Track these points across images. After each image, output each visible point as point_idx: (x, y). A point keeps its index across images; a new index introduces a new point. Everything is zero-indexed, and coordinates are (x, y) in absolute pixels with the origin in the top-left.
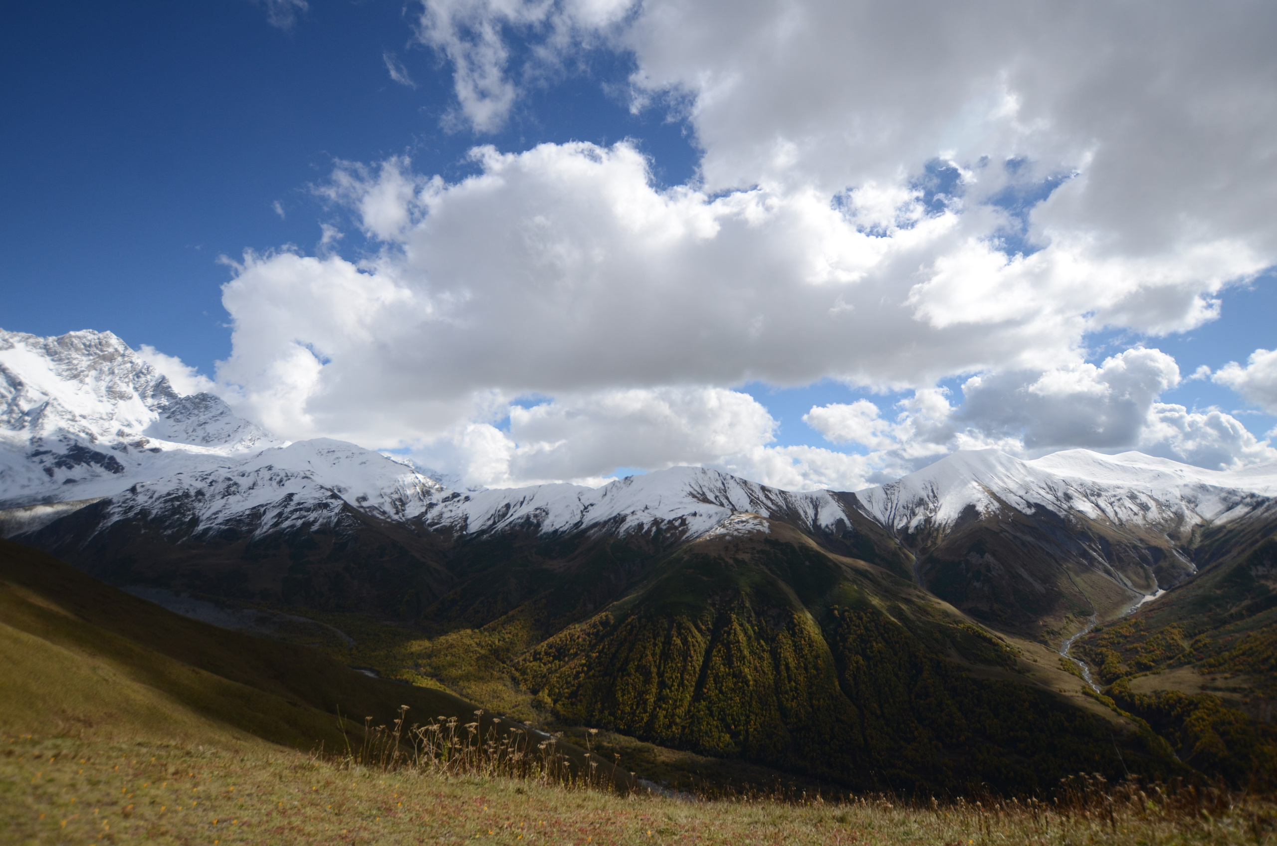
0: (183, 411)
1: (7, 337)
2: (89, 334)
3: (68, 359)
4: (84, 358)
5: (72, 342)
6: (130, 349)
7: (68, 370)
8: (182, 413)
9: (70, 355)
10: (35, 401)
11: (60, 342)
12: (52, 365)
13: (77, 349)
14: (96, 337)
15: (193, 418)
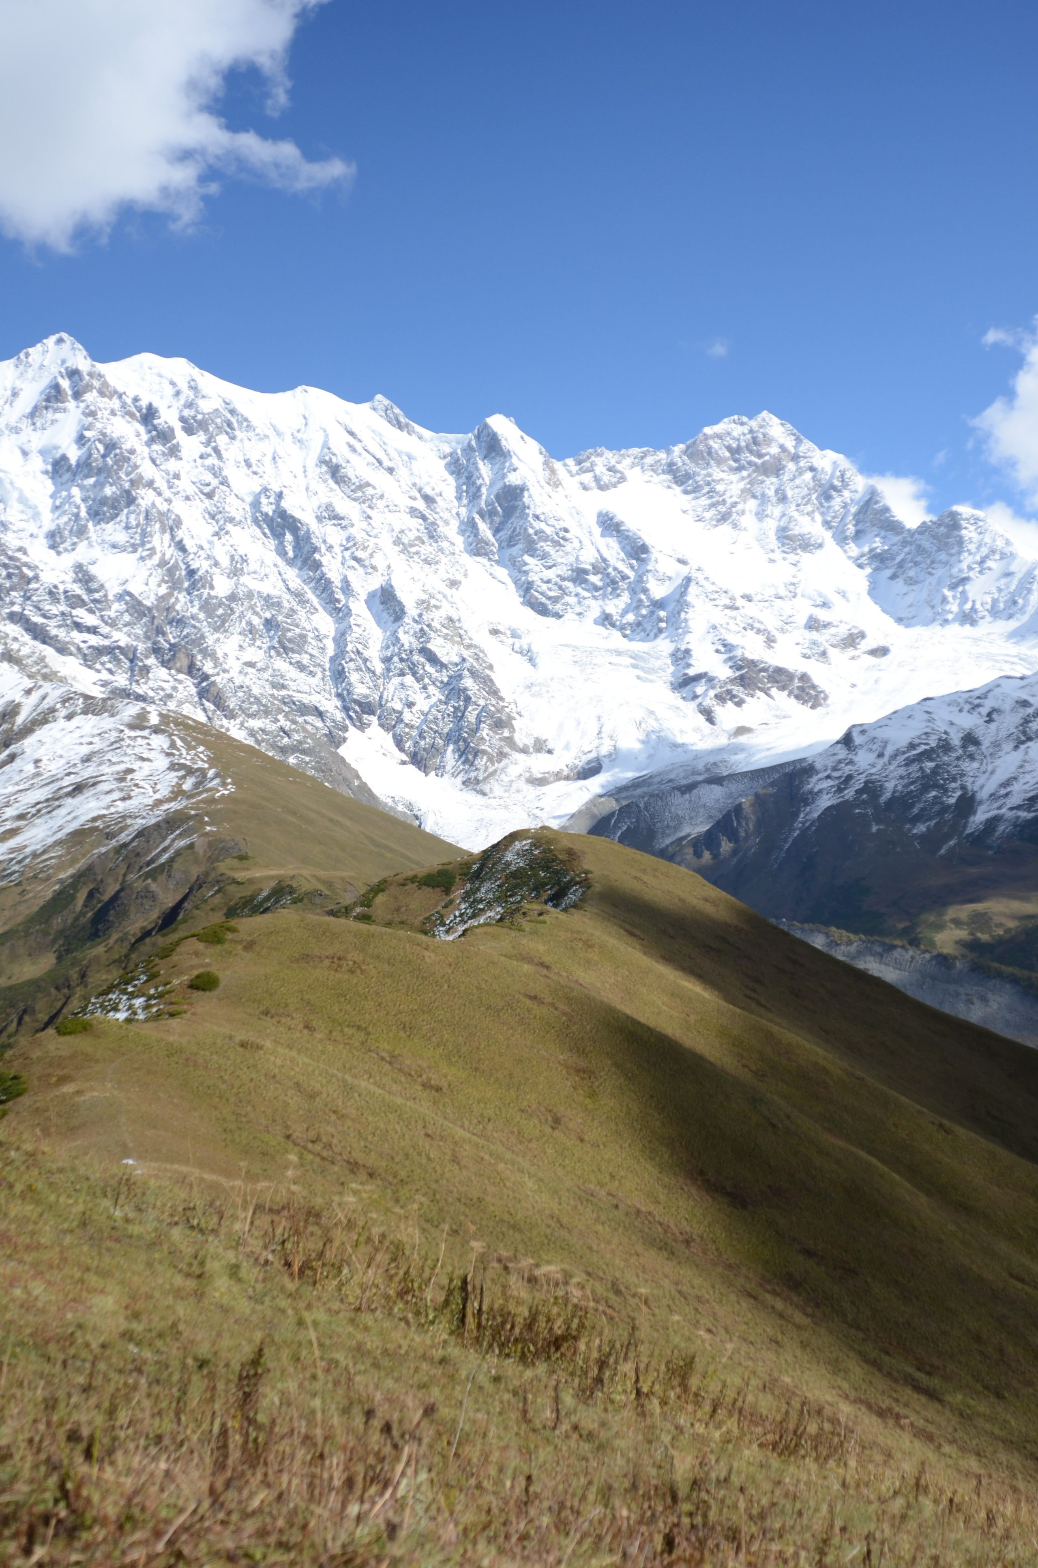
0: (919, 559)
1: (613, 462)
2: (733, 425)
3: (708, 484)
4: (734, 477)
5: (710, 448)
6: (805, 441)
7: (713, 505)
8: (916, 564)
9: (709, 475)
10: (670, 578)
11: (692, 453)
12: (685, 501)
13: (720, 461)
14: (745, 429)
15: (939, 572)
